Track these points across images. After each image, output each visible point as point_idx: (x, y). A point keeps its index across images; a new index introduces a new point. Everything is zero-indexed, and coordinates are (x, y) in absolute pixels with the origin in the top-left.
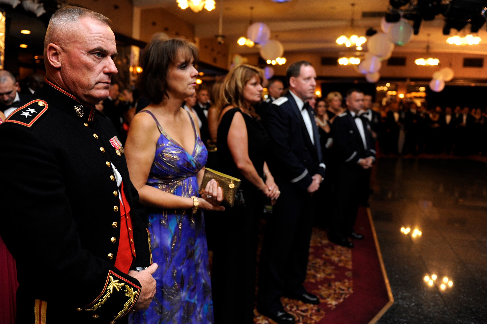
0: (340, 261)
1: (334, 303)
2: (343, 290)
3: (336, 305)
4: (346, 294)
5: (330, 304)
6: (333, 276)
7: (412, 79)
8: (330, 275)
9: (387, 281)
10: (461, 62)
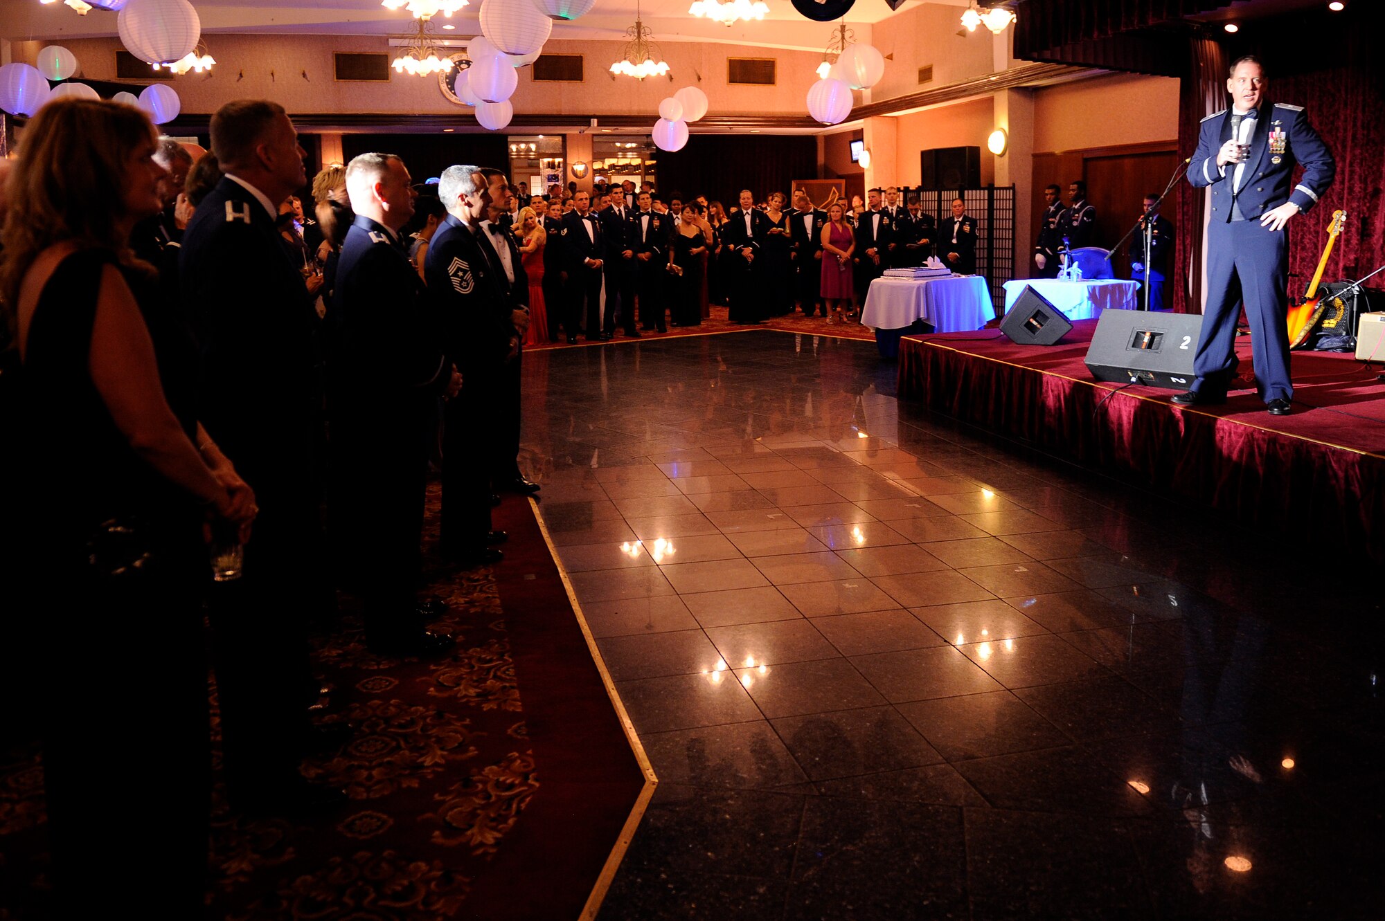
0: (484, 695)
1: (490, 838)
2: (511, 786)
3: (498, 842)
4: (521, 797)
5: (481, 844)
6: (472, 751)
7: (605, 120)
8: (462, 748)
9: (627, 722)
10: (723, 71)
